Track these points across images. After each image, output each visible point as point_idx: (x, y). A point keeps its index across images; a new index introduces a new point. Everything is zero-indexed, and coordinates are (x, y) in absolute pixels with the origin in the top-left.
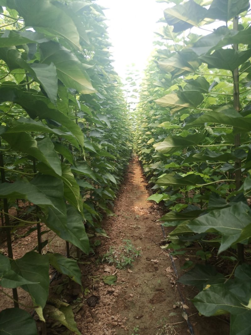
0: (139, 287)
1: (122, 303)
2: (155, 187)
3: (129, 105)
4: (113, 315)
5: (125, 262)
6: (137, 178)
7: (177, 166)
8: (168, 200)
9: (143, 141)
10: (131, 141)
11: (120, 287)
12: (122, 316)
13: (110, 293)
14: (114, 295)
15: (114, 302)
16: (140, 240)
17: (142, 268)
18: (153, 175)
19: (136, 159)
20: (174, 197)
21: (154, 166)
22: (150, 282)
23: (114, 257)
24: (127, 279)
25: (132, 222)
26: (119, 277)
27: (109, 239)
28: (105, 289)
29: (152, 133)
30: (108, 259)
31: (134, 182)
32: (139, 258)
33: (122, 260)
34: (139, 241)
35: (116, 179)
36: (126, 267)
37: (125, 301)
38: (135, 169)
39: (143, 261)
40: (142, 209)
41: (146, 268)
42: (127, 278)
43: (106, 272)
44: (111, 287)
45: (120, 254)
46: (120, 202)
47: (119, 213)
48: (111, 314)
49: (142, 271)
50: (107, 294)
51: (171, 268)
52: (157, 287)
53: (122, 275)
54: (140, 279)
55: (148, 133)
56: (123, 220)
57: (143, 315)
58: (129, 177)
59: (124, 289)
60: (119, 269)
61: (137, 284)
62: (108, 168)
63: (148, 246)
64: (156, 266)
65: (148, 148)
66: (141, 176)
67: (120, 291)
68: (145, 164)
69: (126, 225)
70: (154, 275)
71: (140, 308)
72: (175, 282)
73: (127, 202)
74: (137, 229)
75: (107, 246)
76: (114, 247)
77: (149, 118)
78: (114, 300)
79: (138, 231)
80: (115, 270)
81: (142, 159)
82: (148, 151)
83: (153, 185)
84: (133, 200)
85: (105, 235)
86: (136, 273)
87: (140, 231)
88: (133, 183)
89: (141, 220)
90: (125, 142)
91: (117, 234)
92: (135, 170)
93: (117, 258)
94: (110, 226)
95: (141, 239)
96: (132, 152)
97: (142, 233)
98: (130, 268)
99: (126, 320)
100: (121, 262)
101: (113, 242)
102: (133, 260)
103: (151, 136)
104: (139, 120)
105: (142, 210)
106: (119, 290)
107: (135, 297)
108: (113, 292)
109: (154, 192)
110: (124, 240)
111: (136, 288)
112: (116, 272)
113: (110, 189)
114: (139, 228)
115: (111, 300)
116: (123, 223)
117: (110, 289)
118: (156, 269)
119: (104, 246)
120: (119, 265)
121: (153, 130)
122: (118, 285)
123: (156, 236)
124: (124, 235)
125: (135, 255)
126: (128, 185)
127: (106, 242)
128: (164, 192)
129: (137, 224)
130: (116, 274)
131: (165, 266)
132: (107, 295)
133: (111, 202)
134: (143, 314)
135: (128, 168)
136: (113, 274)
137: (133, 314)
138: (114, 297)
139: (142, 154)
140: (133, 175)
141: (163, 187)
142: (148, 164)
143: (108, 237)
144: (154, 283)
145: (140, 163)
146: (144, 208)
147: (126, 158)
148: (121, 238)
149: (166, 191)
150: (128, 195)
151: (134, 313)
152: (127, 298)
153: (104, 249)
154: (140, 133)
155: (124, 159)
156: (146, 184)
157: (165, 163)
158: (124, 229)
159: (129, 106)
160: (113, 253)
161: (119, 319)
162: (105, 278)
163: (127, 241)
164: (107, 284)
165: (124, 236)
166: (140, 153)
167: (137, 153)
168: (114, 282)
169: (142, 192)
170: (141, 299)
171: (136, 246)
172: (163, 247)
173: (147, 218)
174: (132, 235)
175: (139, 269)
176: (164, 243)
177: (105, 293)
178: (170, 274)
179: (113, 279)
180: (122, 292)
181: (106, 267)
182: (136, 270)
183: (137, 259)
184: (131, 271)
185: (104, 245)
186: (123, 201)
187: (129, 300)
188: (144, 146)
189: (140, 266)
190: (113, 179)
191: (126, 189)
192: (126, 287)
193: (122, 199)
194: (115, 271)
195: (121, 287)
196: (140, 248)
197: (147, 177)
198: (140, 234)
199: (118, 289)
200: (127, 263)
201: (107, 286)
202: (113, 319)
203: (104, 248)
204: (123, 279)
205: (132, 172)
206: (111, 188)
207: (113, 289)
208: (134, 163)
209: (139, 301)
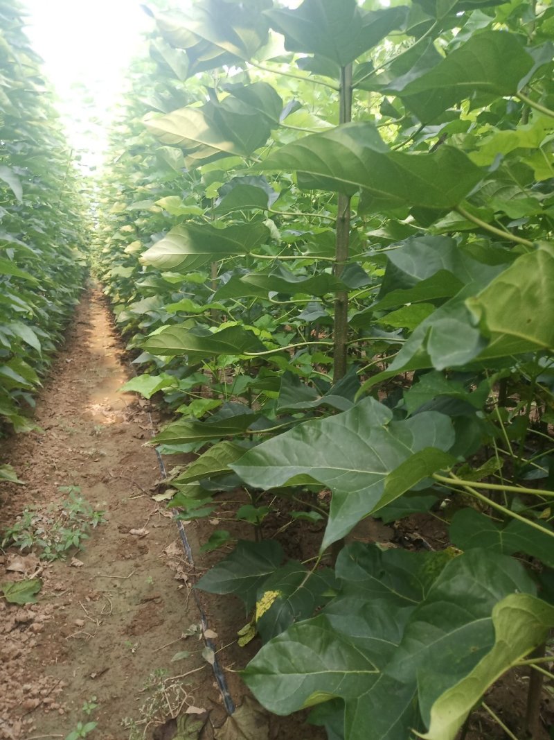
0: (101, 600)
1: (54, 646)
2: (141, 360)
3: (78, 154)
4: (28, 681)
5: (65, 543)
6: (100, 338)
7: (197, 307)
8: (174, 390)
9: (115, 249)
10: (84, 248)
11: (49, 607)
12: (53, 681)
13: (22, 625)
14: (31, 630)
15: (33, 647)
16: (104, 485)
17: (108, 551)
18: (137, 331)
19: (96, 293)
20: (188, 383)
21: (140, 308)
22: (127, 584)
23: (34, 532)
24: (69, 584)
25: (84, 442)
26: (48, 581)
27: (24, 487)
28: (8, 617)
29: (137, 228)
30: (19, 539)
31: (92, 348)
32: (100, 529)
33: (58, 538)
34: (101, 486)
35: (39, 337)
36: (67, 554)
37: (61, 639)
38: (94, 315)
39: (113, 534)
40: (110, 410)
41: (118, 551)
42: (70, 581)
43: (13, 571)
44: (25, 610)
45: (51, 524)
46: (56, 395)
47: (52, 420)
48: (24, 679)
49: (109, 558)
50: (13, 629)
51: (179, 546)
52: (145, 594)
53: (56, 576)
54: (101, 580)
55: (128, 228)
56: (61, 437)
57: (110, 666)
58: (78, 334)
59: (62, 610)
60: (48, 560)
61: (95, 591)
62: (18, 309)
63: (124, 497)
64: (142, 543)
65: (125, 266)
66: (109, 333)
67: (48, 617)
68: (118, 303)
69: (70, 450)
70: (137, 566)
71: (102, 652)
72: (185, 577)
73: (71, 395)
74: (96, 458)
75: (17, 504)
76: (38, 506)
77: (128, 192)
78: (33, 642)
79: (99, 463)
80: (38, 565)
81: (112, 291)
82: (126, 273)
83: (137, 352)
84: (88, 388)
85: (13, 478)
86: (94, 565)
87: (105, 463)
88: (89, 350)
89: (106, 437)
90: (68, 247)
91: (45, 473)
92: (94, 317)
93: (43, 533)
94: (26, 455)
95: (106, 482)
96: (87, 275)
97: (110, 467)
98: (77, 556)
99: (63, 688)
100: (53, 542)
101: (33, 495)
102: (84, 536)
103: (133, 237)
104: (103, 196)
105: (111, 414)
106: (46, 614)
107: (90, 626)
108: (31, 621)
109: (140, 370)
110: (62, 489)
111: (93, 602)
112: (40, 569)
113: (24, 364)
114: (102, 456)
115: (24, 642)
116: (61, 447)
117: (21, 616)
118: (143, 550)
119: (9, 507)
120: (48, 550)
121: (138, 222)
122: (43, 603)
123: (144, 473)
124: (63, 474)
125: (91, 523)
126: (75, 353)
127: (16, 494)
128: (163, 370)
129: (96, 446)
130: (39, 575)
131: (164, 542)
132: (12, 633)
133: (27, 397)
134: (108, 665)
135: (77, 314)
136: (32, 576)
137: (84, 669)
138: (34, 635)
139: (112, 280)
140: (88, 330)
141: (163, 358)
142: (127, 304)
143: (20, 482)
144: (136, 584)
145: (107, 300)
146: (115, 407)
147: (71, 288)
148: (56, 483)
149: (168, 368)
150: (76, 376)
151: (84, 666)
152: (68, 632)
153: (9, 513)
154: (108, 228)
155: (66, 290)
156: (121, 352)
157: (168, 300)
158: (63, 459)
159: (78, 158)
160: (33, 522)
161: (46, 688)
162: (9, 591)
163: (70, 489)
164: (15, 604)
165: (63, 477)
166: (106, 276)
167: (100, 277)
168: (35, 595)
169: (111, 370)
170: (104, 627)
171: (93, 499)
172: (159, 498)
173: (122, 432)
174: (84, 474)
175: (101, 556)
176: (161, 489)
177: (9, 626)
178: (176, 558)
179: (30, 589)
180: (56, 617)
181: (12, 561)
182: (93, 558)
183: (96, 533)
184: (78, 563)
185: (10, 503)
186: (63, 393)
187: (73, 635)
188: (116, 260)
189: (102, 548)
190: (30, 336)
191: (72, 364)
192: (65, 605)
193: (59, 386)
194: (36, 569)
195: (52, 606)
196: (105, 503)
197: (123, 334)
198: (106, 470)
199: (43, 612)
200: (69, 543)
201: (14, 608)
202: (27, 691)
203: (9, 509)
204: (58, 586)
205: (86, 322)
206: (26, 360)
207: (31, 614)
208: (93, 300)
209: (100, 633)
